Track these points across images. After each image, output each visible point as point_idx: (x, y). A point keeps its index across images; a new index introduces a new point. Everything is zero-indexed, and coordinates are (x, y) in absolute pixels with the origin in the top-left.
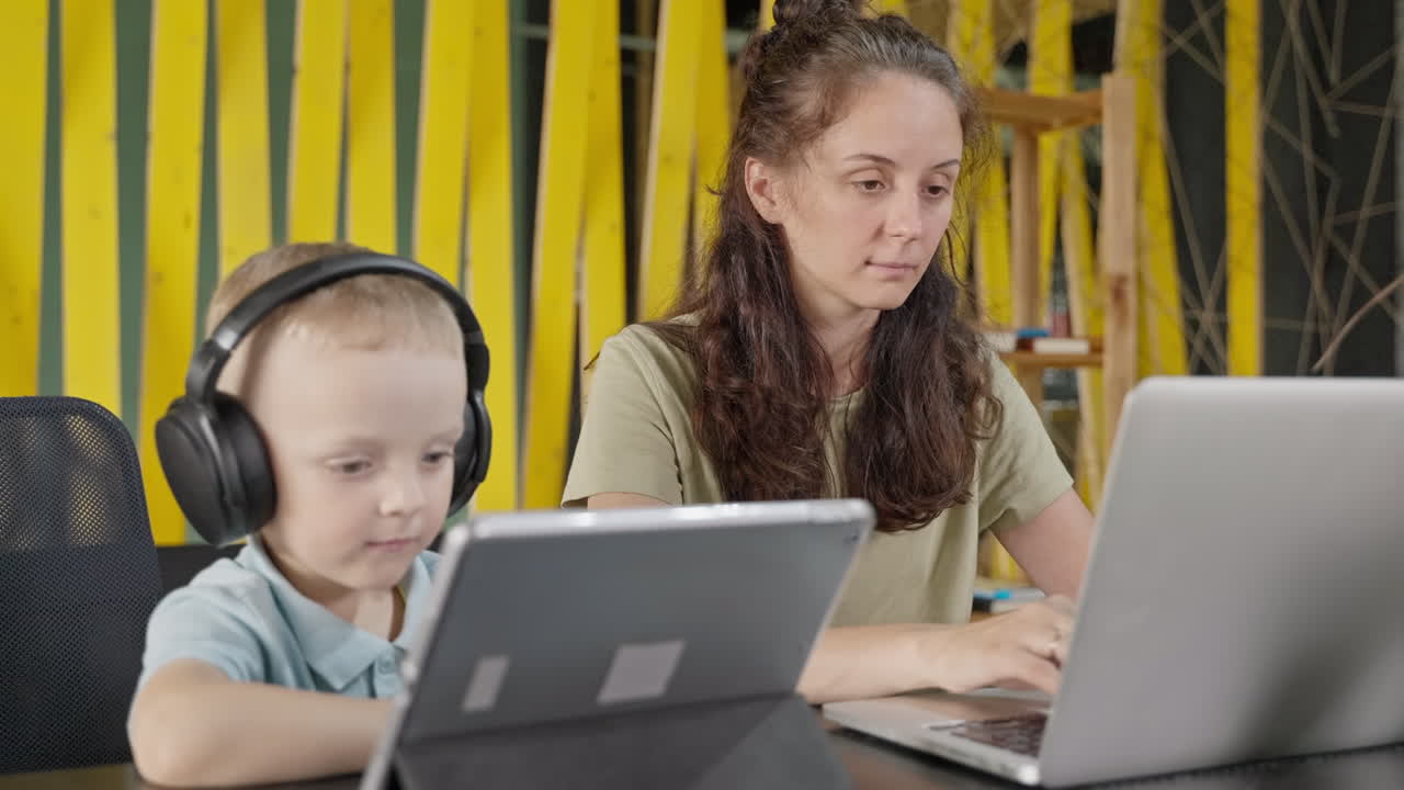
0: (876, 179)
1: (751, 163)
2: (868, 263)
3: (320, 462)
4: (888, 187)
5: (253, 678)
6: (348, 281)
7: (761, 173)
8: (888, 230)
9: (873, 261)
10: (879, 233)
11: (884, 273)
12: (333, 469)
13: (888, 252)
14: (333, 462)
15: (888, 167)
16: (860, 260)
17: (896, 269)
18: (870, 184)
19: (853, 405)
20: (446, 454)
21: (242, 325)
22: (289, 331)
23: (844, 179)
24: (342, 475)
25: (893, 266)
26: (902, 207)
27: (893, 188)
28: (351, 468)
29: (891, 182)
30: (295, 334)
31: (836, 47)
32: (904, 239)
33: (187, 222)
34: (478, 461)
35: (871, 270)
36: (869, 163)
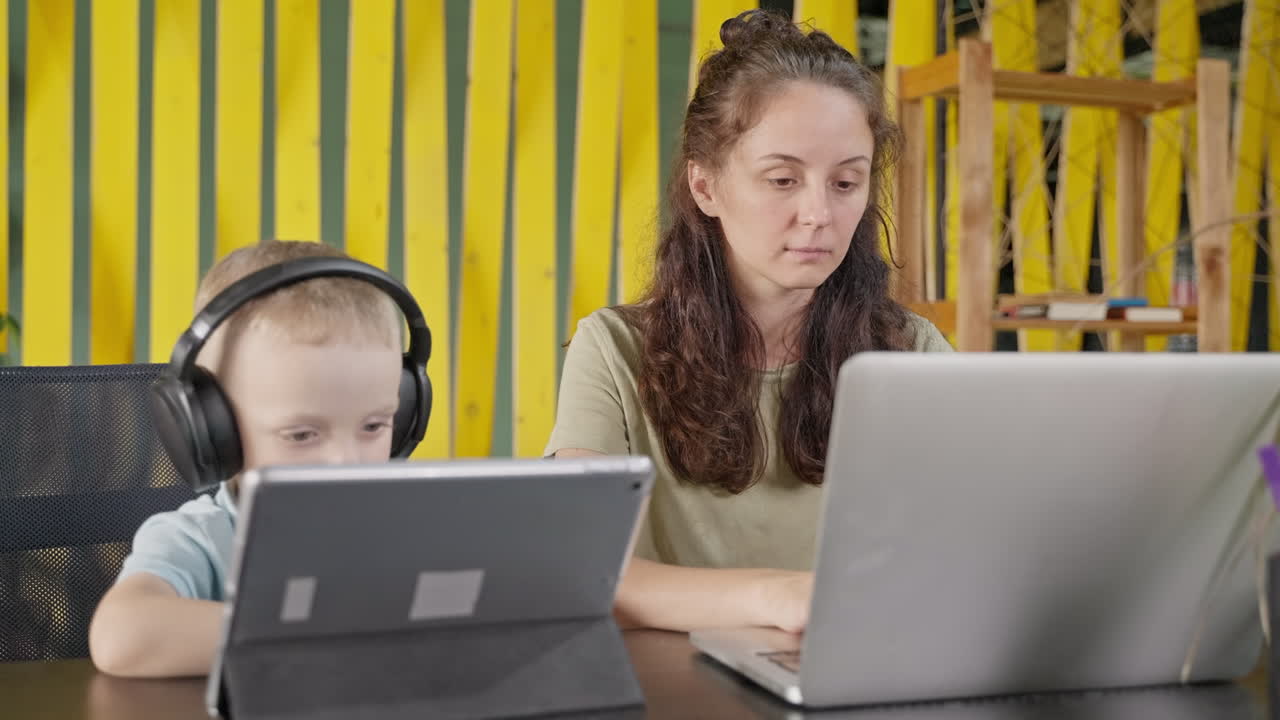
0: (788, 178)
1: (692, 166)
2: (786, 249)
3: (276, 432)
4: (799, 181)
5: (202, 595)
6: (303, 284)
7: (700, 174)
8: (801, 219)
9: (789, 246)
10: (793, 222)
11: (800, 257)
12: (286, 438)
13: (801, 238)
14: (286, 432)
15: (796, 164)
16: (778, 246)
17: (812, 254)
18: (783, 182)
19: (785, 375)
20: (385, 425)
21: (213, 319)
22: (253, 324)
23: (761, 177)
24: (292, 442)
25: (807, 251)
26: (811, 199)
27: (804, 185)
28: (301, 436)
29: (803, 178)
30: (257, 327)
31: (754, 63)
32: (813, 227)
33: (378, 213)
34: (418, 422)
35: (788, 254)
36: (780, 161)
